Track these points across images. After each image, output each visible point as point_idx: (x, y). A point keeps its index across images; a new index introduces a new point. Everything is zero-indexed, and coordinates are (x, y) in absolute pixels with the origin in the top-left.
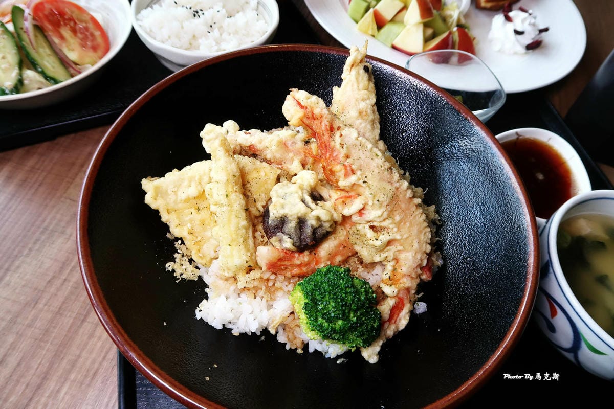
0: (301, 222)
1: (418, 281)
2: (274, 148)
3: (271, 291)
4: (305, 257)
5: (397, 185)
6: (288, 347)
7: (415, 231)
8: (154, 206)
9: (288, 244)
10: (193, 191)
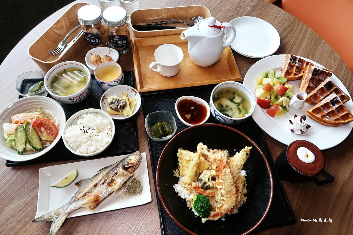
0: (205, 183)
1: (226, 213)
2: (212, 159)
3: (191, 192)
4: (202, 190)
5: (232, 189)
6: (188, 206)
7: (231, 201)
8: (178, 156)
9: (200, 185)
10: (188, 159)
